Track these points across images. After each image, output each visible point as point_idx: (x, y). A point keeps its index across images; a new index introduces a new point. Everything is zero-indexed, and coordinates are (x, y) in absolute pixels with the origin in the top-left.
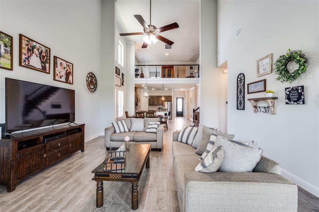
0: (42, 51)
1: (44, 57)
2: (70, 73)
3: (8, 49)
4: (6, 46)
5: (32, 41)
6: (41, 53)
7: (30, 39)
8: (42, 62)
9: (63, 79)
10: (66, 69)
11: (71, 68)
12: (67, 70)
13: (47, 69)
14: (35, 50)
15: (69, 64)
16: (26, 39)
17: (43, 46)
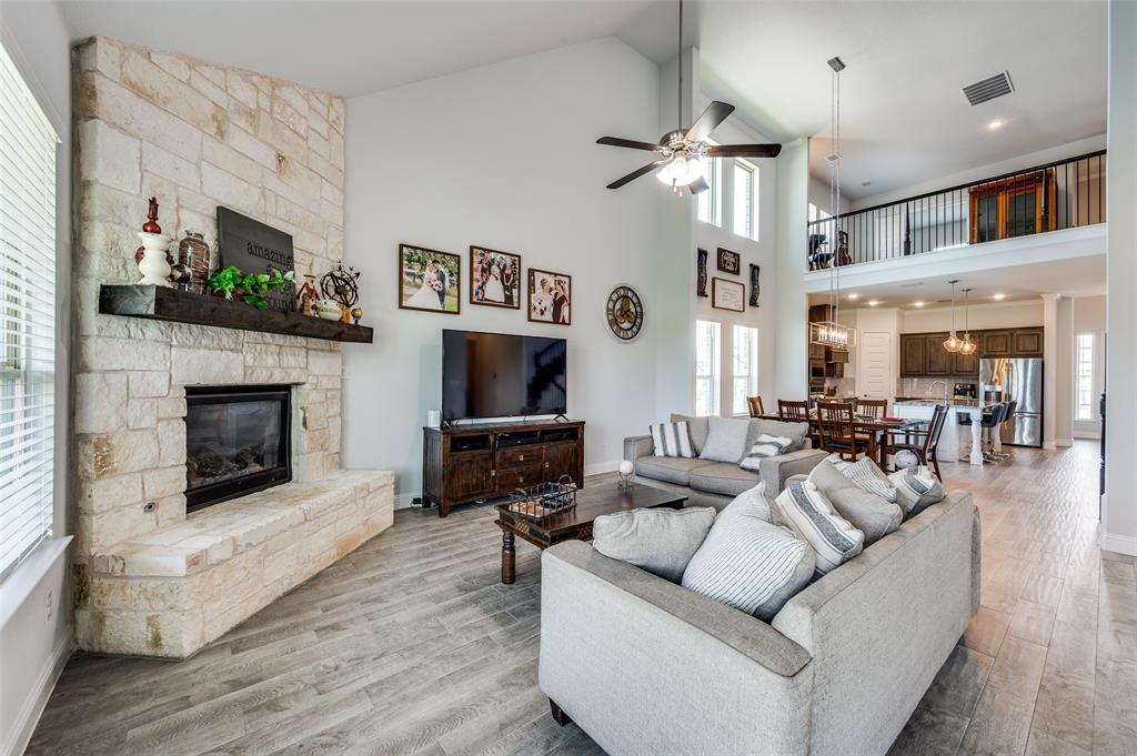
0: (505, 266)
1: (508, 276)
2: (563, 298)
3: (454, 278)
4: (451, 275)
5: (489, 251)
6: (503, 271)
7: (485, 250)
8: (506, 288)
9: (548, 316)
10: (554, 292)
11: (566, 286)
12: (556, 294)
13: (515, 300)
14: (495, 270)
15: (562, 278)
16: (480, 251)
17: (506, 254)
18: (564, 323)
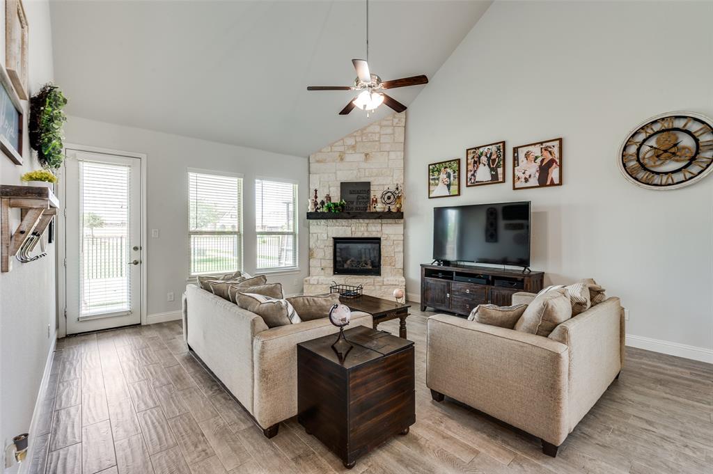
0: (491, 154)
1: (494, 160)
2: (552, 162)
3: (456, 174)
4: (454, 172)
5: (479, 148)
6: (489, 159)
7: (475, 148)
8: (492, 169)
9: (534, 181)
10: (539, 161)
11: (556, 151)
12: (543, 160)
13: (500, 177)
14: (484, 159)
15: (548, 144)
16: (472, 151)
17: (491, 145)
18: (552, 184)
